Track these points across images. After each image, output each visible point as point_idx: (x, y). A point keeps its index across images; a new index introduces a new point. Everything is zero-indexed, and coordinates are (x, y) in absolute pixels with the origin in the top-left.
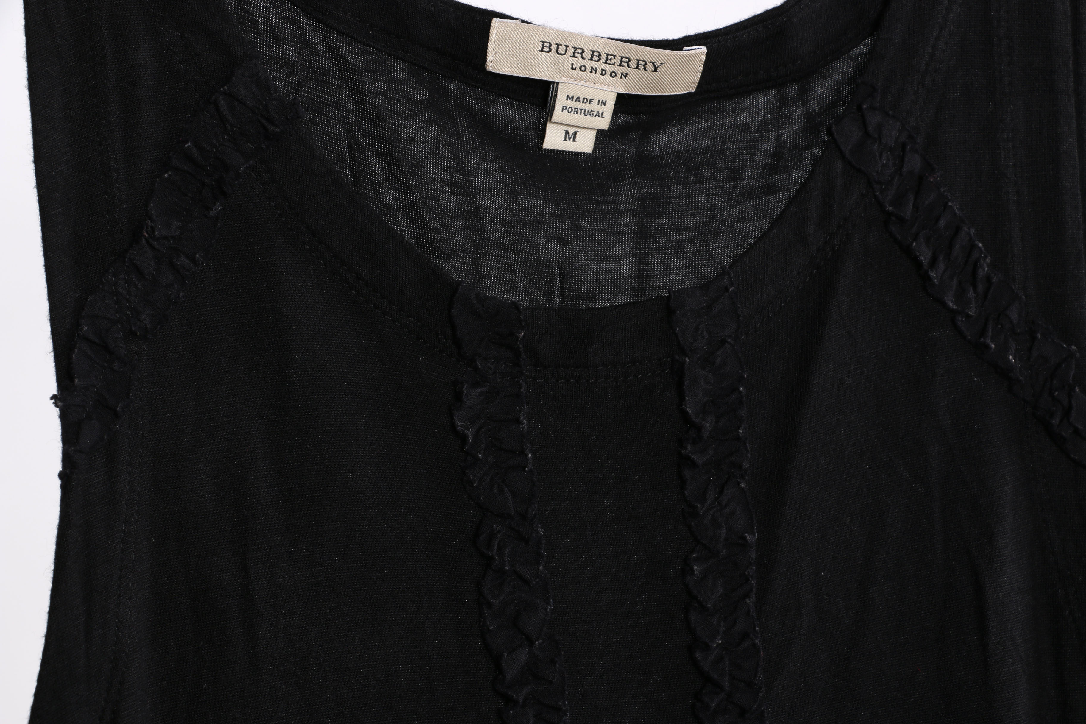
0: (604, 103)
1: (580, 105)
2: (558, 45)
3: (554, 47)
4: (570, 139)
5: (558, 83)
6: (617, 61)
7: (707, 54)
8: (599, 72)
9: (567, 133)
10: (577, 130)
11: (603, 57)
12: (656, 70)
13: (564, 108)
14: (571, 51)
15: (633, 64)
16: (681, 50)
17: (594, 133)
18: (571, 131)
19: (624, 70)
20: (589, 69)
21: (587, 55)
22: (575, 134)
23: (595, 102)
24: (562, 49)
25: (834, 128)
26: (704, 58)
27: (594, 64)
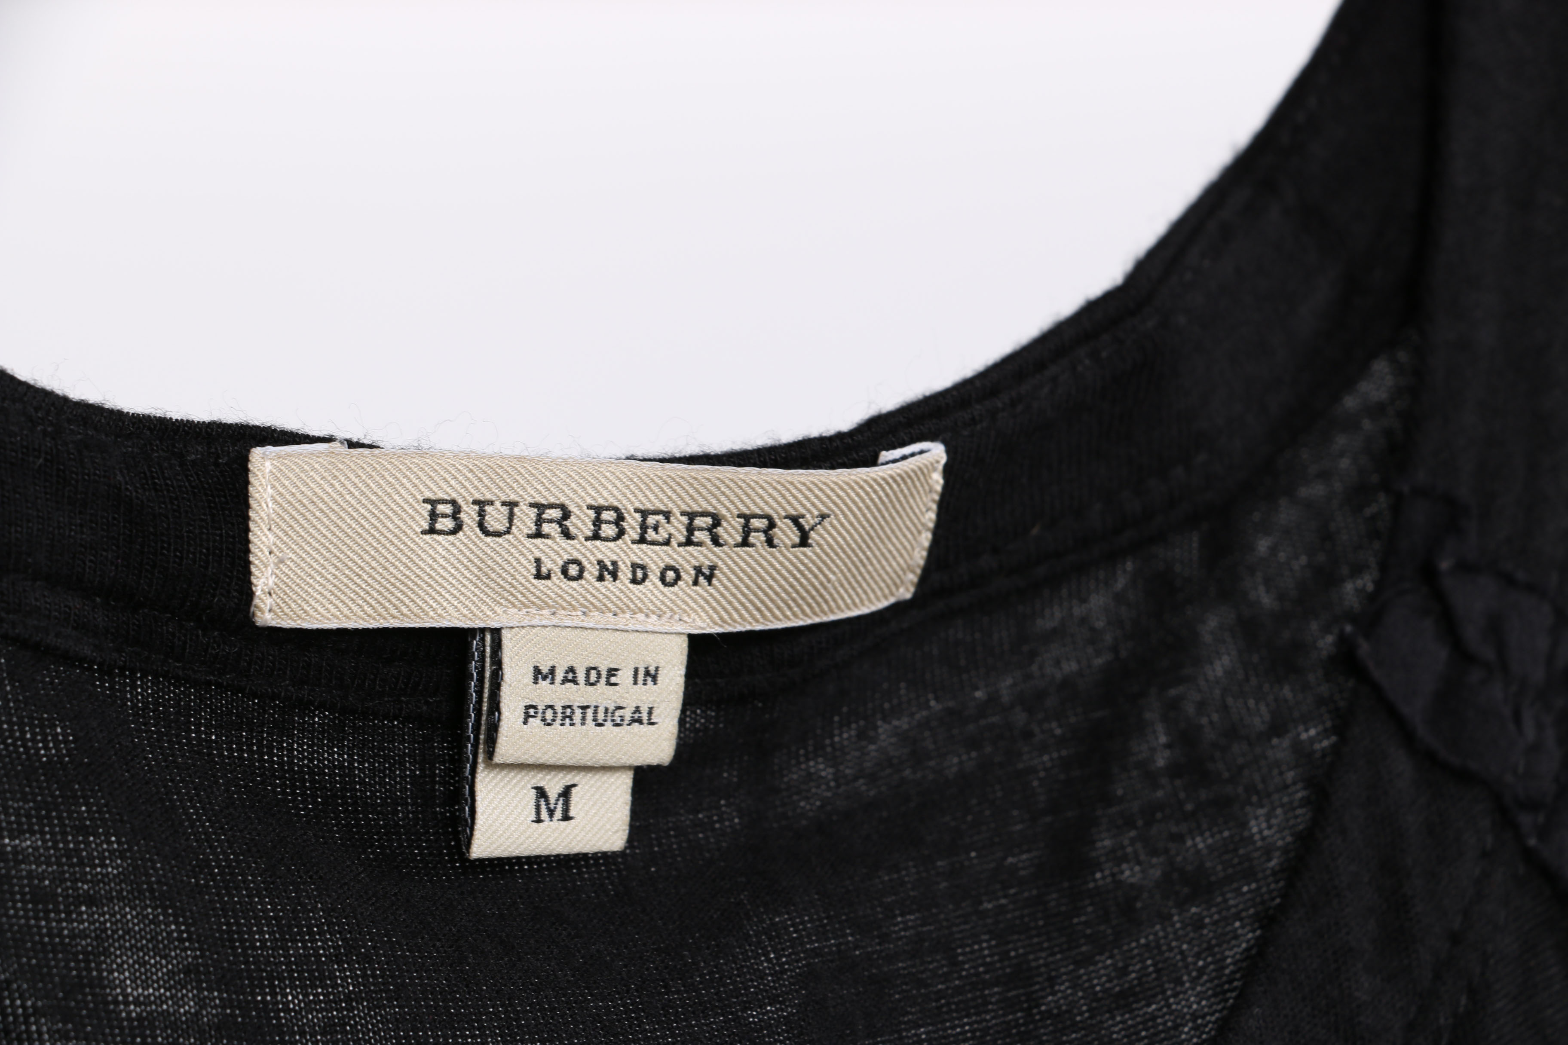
0: (652, 676)
1: (578, 694)
2: (481, 504)
3: (469, 514)
4: (551, 813)
5: (496, 633)
6: (677, 528)
7: (948, 471)
8: (625, 573)
9: (541, 793)
10: (568, 779)
11: (632, 523)
12: (804, 541)
13: (530, 712)
14: (526, 518)
15: (730, 531)
16: (872, 461)
17: (624, 783)
18: (554, 785)
19: (703, 555)
20: (592, 571)
21: (582, 523)
22: (566, 793)
23: (625, 677)
24: (496, 518)
25: (1364, 648)
26: (937, 480)
27: (607, 551)
